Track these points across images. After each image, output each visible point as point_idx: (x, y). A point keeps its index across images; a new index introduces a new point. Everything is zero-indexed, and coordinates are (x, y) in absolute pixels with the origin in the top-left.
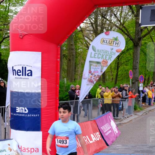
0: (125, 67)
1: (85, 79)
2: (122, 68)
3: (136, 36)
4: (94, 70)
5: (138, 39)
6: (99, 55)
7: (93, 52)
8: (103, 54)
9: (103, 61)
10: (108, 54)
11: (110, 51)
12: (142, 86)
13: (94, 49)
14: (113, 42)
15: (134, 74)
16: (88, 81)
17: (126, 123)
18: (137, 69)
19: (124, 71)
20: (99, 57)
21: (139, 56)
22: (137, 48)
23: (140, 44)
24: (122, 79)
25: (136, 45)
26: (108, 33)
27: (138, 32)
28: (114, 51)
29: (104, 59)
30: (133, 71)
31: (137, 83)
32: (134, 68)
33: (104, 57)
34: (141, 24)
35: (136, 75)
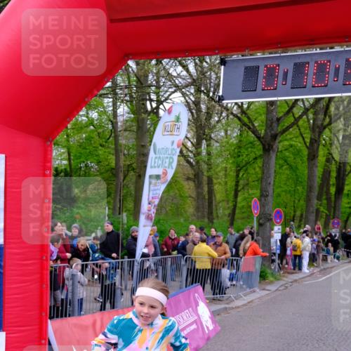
3: (268, 131)
5: (271, 136)
12: (280, 231)
15: (263, 206)
17: (238, 307)
18: (269, 198)
22: (269, 154)
23: (274, 147)
25: (268, 147)
27: (272, 123)
30: (260, 201)
31: (268, 224)
32: (264, 195)
35: (266, 210)
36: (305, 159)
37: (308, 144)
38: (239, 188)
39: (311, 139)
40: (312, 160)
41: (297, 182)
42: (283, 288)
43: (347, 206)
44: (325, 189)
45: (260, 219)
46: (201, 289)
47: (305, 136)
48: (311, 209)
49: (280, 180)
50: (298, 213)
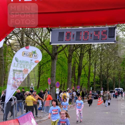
0: (46, 75)
1: (10, 84)
2: (43, 76)
3: (53, 52)
4: (18, 77)
5: (55, 54)
6: (21, 65)
7: (16, 63)
8: (25, 64)
9: (25, 70)
10: (29, 64)
11: (30, 62)
13: (17, 60)
14: (32, 55)
15: (52, 80)
16: (12, 86)
18: (54, 77)
19: (45, 78)
20: (21, 66)
21: (55, 67)
22: (54, 61)
23: (56, 58)
24: (44, 85)
25: (53, 58)
26: (28, 48)
28: (33, 61)
29: (25, 68)
30: (51, 78)
31: (54, 88)
32: (52, 76)
33: (25, 66)
34: (51, 42)
35: (53, 82)
36: (67, 62)
37: (68, 56)
40: (69, 63)
43: (82, 80)
45: (51, 86)
47: (66, 53)
48: (70, 82)
50: (63, 83)
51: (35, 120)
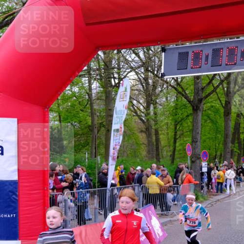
3: (196, 96)
5: (198, 100)
15: (194, 148)
18: (198, 143)
22: (197, 113)
23: (200, 107)
25: (196, 108)
27: (198, 91)
31: (198, 161)
32: (194, 141)
35: (196, 151)
36: (222, 115)
37: (224, 105)
38: (177, 137)
39: (226, 101)
40: (227, 116)
41: (217, 131)
42: (210, 205)
44: (237, 136)
45: (192, 158)
46: (153, 207)
47: (221, 99)
48: (228, 150)
49: (205, 131)
50: (219, 153)
51: (158, 220)
